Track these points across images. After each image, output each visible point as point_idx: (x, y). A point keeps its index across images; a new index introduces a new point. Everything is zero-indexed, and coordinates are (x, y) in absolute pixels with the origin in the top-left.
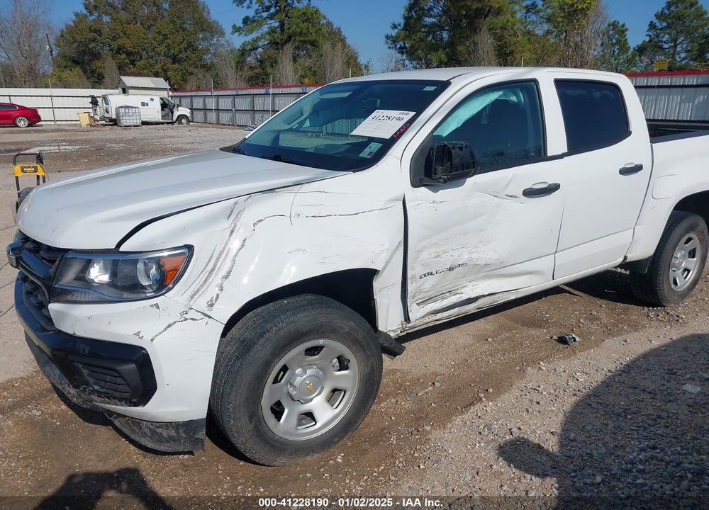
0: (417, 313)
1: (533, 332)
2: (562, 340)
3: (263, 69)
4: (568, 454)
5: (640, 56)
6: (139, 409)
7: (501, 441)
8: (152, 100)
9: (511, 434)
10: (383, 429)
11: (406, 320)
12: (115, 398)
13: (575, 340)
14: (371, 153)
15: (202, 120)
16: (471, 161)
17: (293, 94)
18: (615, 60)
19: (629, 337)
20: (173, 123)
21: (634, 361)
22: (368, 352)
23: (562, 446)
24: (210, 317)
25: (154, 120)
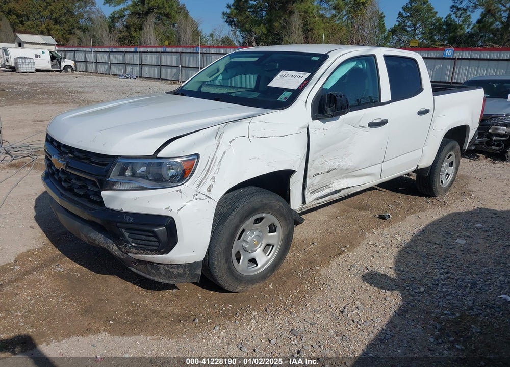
0: (310, 198)
1: (363, 213)
2: (382, 217)
3: (129, 33)
4: (402, 278)
5: (393, 35)
6: (164, 256)
7: (363, 273)
8: (43, 53)
9: (367, 269)
10: (291, 270)
11: (303, 203)
12: (148, 250)
13: (389, 217)
14: (286, 98)
15: (84, 70)
16: (346, 105)
17: (156, 52)
18: (377, 37)
19: (420, 214)
20: (60, 71)
21: (426, 228)
22: (288, 221)
23: (397, 274)
24: (210, 198)
25: (45, 69)
